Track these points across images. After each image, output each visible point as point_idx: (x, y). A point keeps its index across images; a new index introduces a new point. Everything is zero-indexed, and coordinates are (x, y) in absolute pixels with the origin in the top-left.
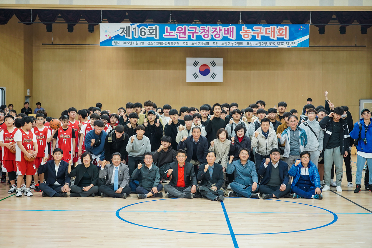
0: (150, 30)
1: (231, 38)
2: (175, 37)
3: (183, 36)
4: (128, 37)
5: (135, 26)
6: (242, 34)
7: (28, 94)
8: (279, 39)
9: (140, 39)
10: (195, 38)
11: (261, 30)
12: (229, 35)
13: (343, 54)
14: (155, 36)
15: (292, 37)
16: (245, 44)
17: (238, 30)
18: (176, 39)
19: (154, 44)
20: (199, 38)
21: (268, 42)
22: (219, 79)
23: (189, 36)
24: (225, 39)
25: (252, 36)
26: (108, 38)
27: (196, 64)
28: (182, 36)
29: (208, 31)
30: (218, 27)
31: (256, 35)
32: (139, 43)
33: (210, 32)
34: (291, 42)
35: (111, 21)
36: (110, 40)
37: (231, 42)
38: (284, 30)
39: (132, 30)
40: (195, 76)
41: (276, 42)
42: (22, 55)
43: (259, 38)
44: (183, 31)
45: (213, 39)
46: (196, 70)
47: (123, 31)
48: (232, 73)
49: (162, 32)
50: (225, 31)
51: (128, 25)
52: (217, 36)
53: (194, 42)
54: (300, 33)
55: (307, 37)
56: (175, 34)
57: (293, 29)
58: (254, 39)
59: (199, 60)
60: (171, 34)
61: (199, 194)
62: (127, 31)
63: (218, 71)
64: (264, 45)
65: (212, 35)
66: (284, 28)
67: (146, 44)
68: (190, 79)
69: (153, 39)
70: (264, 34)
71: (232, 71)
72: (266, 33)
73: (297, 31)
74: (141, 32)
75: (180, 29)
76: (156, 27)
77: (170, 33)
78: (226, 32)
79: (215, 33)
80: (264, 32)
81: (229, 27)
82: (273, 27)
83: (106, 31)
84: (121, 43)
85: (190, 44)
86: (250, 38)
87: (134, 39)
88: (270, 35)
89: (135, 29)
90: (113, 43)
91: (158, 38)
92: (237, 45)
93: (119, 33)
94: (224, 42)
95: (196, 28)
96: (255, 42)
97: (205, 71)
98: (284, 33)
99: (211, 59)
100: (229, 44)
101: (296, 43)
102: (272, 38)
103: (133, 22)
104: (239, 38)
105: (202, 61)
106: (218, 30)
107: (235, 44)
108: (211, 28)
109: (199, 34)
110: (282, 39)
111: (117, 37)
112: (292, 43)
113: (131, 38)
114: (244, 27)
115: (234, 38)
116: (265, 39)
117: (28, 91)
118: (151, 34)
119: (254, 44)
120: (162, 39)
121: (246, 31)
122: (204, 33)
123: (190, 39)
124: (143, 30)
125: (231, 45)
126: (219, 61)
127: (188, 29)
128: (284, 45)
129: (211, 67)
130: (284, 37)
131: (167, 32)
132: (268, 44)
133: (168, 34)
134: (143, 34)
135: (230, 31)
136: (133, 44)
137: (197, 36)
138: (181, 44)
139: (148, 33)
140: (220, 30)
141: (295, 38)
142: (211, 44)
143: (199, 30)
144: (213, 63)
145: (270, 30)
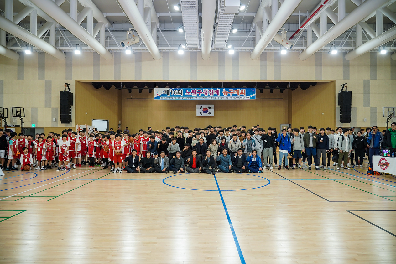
0: (178, 91)
1: (218, 95)
2: (191, 95)
3: (195, 94)
4: (168, 95)
5: (171, 89)
6: (223, 93)
7: (120, 123)
8: (241, 96)
9: (174, 96)
10: (200, 95)
11: (232, 91)
12: (217, 94)
13: (272, 103)
15: (247, 95)
16: (225, 98)
17: (221, 91)
18: (192, 96)
19: (181, 98)
20: (203, 95)
21: (236, 97)
22: (212, 115)
23: (198, 94)
24: (215, 95)
25: (228, 94)
26: (158, 95)
27: (201, 108)
28: (194, 94)
29: (207, 92)
30: (212, 90)
31: (230, 93)
32: (173, 98)
33: (208, 92)
34: (247, 97)
35: (160, 87)
36: (160, 96)
37: (218, 97)
38: (244, 91)
39: (170, 91)
40: (201, 113)
41: (240, 97)
42: (117, 104)
43: (232, 95)
44: (195, 92)
45: (209, 96)
46: (201, 110)
47: (166, 92)
48: (218, 112)
49: (184, 92)
50: (215, 91)
51: (168, 89)
52: (211, 94)
53: (200, 97)
54: (251, 92)
55: (255, 94)
56: (191, 93)
57: (248, 91)
58: (229, 95)
59: (202, 105)
60: (189, 93)
61: (203, 171)
62: (167, 92)
63: (212, 111)
64: (234, 98)
65: (209, 94)
66: (243, 90)
67: (177, 98)
68: (198, 115)
69: (180, 96)
70: (234, 93)
71: (219, 111)
72: (235, 93)
73: (250, 92)
74: (174, 92)
75: (193, 91)
76: (182, 90)
77: (188, 93)
78: (216, 92)
79: (210, 92)
80: (234, 92)
81: (217, 90)
82: (238, 89)
83: (157, 92)
84: (165, 98)
85: (198, 98)
86: (227, 95)
87: (171, 96)
88: (237, 94)
89: (171, 91)
90: (161, 98)
91: (182, 95)
92: (221, 98)
93: (163, 93)
94: (214, 97)
95: (201, 90)
96: (230, 97)
97: (205, 111)
98: (243, 93)
99: (209, 105)
100: (217, 98)
101: (249, 97)
102: (238, 95)
103: (171, 88)
104: (222, 95)
105: (204, 106)
106: (211, 91)
107: (220, 98)
108: (208, 90)
109: (203, 93)
110: (243, 96)
111: (163, 95)
112: (247, 98)
113: (169, 95)
114: (224, 90)
115: (219, 95)
116: (234, 95)
117: (120, 121)
118: (179, 94)
119: (229, 98)
120: (184, 96)
121: (226, 92)
122: (205, 93)
123: (198, 96)
124: (175, 91)
125: (218, 98)
126: (212, 106)
127: (197, 90)
128: (244, 98)
129: (208, 109)
130: (244, 94)
131: (187, 92)
132: (236, 98)
133: (187, 93)
134: (175, 93)
135: (218, 92)
136: (170, 98)
138: (194, 98)
139: (177, 93)
140: (213, 91)
141: (249, 95)
142: (208, 98)
143: (202, 91)
144: (210, 108)
145: (237, 91)
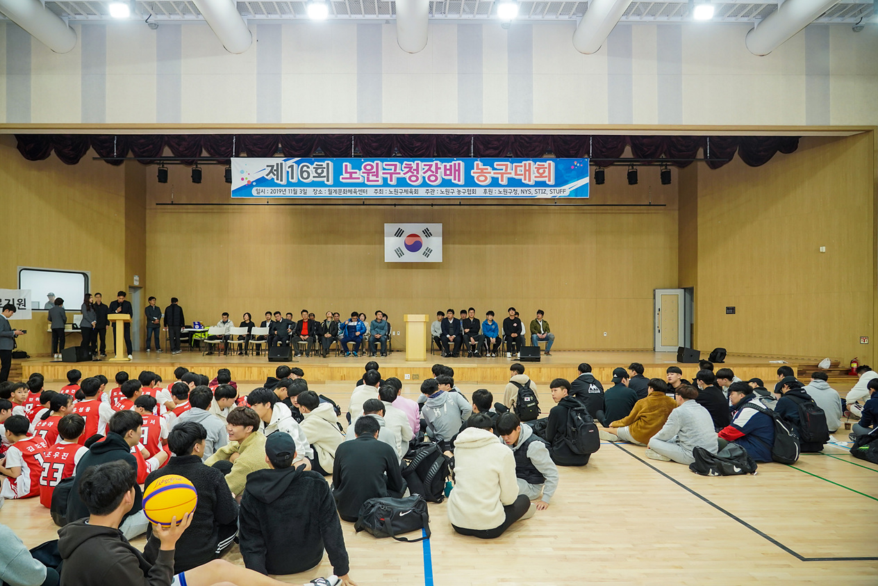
0: (316, 169)
1: (456, 182)
2: (361, 180)
3: (374, 178)
4: (279, 182)
5: (291, 162)
6: (476, 176)
7: (136, 283)
8: (538, 184)
9: (300, 184)
10: (394, 182)
11: (507, 169)
12: (452, 177)
14: (325, 179)
15: (560, 181)
16: (480, 192)
17: (469, 168)
18: (363, 185)
19: (324, 193)
20: (402, 183)
21: (519, 189)
22: (436, 257)
23: (385, 180)
24: (447, 183)
25: (492, 178)
26: (245, 183)
27: (399, 233)
28: (372, 178)
29: (417, 170)
30: (434, 163)
31: (499, 176)
32: (299, 192)
33: (421, 172)
34: (558, 189)
35: (251, 154)
36: (250, 186)
37: (456, 189)
38: (546, 168)
39: (286, 168)
40: (400, 254)
41: (533, 189)
43: (505, 182)
44: (374, 170)
45: (424, 184)
46: (399, 242)
47: (271, 172)
48: (456, 248)
49: (338, 172)
50: (446, 169)
51: (280, 160)
52: (433, 178)
53: (392, 189)
54: (574, 173)
55: (586, 180)
56: (360, 175)
57: (561, 167)
58: (495, 183)
59: (403, 226)
60: (354, 176)
62: (277, 170)
63: (434, 245)
64: (513, 194)
65: (424, 178)
66: (546, 164)
67: (310, 192)
68: (390, 256)
69: (322, 184)
70: (513, 175)
71: (457, 246)
72: (516, 174)
73: (568, 170)
74: (302, 172)
75: (369, 167)
76: (328, 164)
77: (351, 173)
78: (448, 172)
79: (429, 173)
80: (513, 172)
81: (452, 163)
82: (527, 162)
83: (242, 172)
84: (267, 192)
85: (387, 193)
86: (489, 181)
87: (289, 184)
88: (522, 177)
89: (292, 167)
90: (254, 191)
91: (331, 182)
92: (466, 194)
93: (263, 174)
94: (444, 189)
95: (396, 165)
96: (497, 189)
98: (546, 174)
99: (424, 226)
100: (454, 193)
101: (567, 190)
102: (527, 182)
103: (289, 155)
104: (470, 182)
105: (409, 228)
106: (433, 169)
107: (464, 193)
108: (421, 164)
109: (402, 175)
110: (543, 184)
111: (261, 182)
112: (560, 191)
113: (284, 182)
114: (478, 163)
115: (462, 182)
116: (514, 183)
117: (136, 278)
118: (319, 177)
119: (496, 192)
120: (337, 183)
121: (483, 171)
122: (410, 174)
123: (385, 184)
124: (305, 168)
125: (456, 194)
126: (436, 228)
127: (383, 166)
128: (548, 194)
129: (424, 239)
130: (546, 179)
131: (346, 172)
132: (519, 192)
133: (348, 176)
134: (305, 175)
135: (455, 170)
136: (289, 193)
137: (398, 179)
138: (371, 193)
139: (313, 174)
140: (437, 168)
141: (565, 182)
142: (422, 193)
143: (400, 168)
144: (427, 233)
145: (523, 168)
